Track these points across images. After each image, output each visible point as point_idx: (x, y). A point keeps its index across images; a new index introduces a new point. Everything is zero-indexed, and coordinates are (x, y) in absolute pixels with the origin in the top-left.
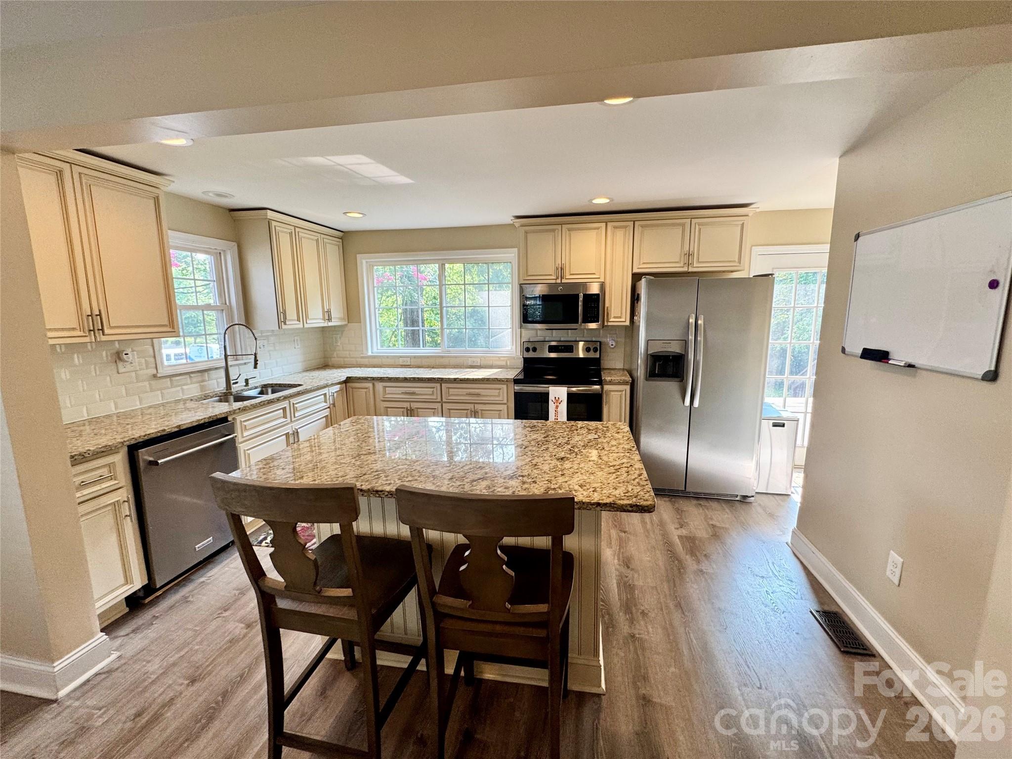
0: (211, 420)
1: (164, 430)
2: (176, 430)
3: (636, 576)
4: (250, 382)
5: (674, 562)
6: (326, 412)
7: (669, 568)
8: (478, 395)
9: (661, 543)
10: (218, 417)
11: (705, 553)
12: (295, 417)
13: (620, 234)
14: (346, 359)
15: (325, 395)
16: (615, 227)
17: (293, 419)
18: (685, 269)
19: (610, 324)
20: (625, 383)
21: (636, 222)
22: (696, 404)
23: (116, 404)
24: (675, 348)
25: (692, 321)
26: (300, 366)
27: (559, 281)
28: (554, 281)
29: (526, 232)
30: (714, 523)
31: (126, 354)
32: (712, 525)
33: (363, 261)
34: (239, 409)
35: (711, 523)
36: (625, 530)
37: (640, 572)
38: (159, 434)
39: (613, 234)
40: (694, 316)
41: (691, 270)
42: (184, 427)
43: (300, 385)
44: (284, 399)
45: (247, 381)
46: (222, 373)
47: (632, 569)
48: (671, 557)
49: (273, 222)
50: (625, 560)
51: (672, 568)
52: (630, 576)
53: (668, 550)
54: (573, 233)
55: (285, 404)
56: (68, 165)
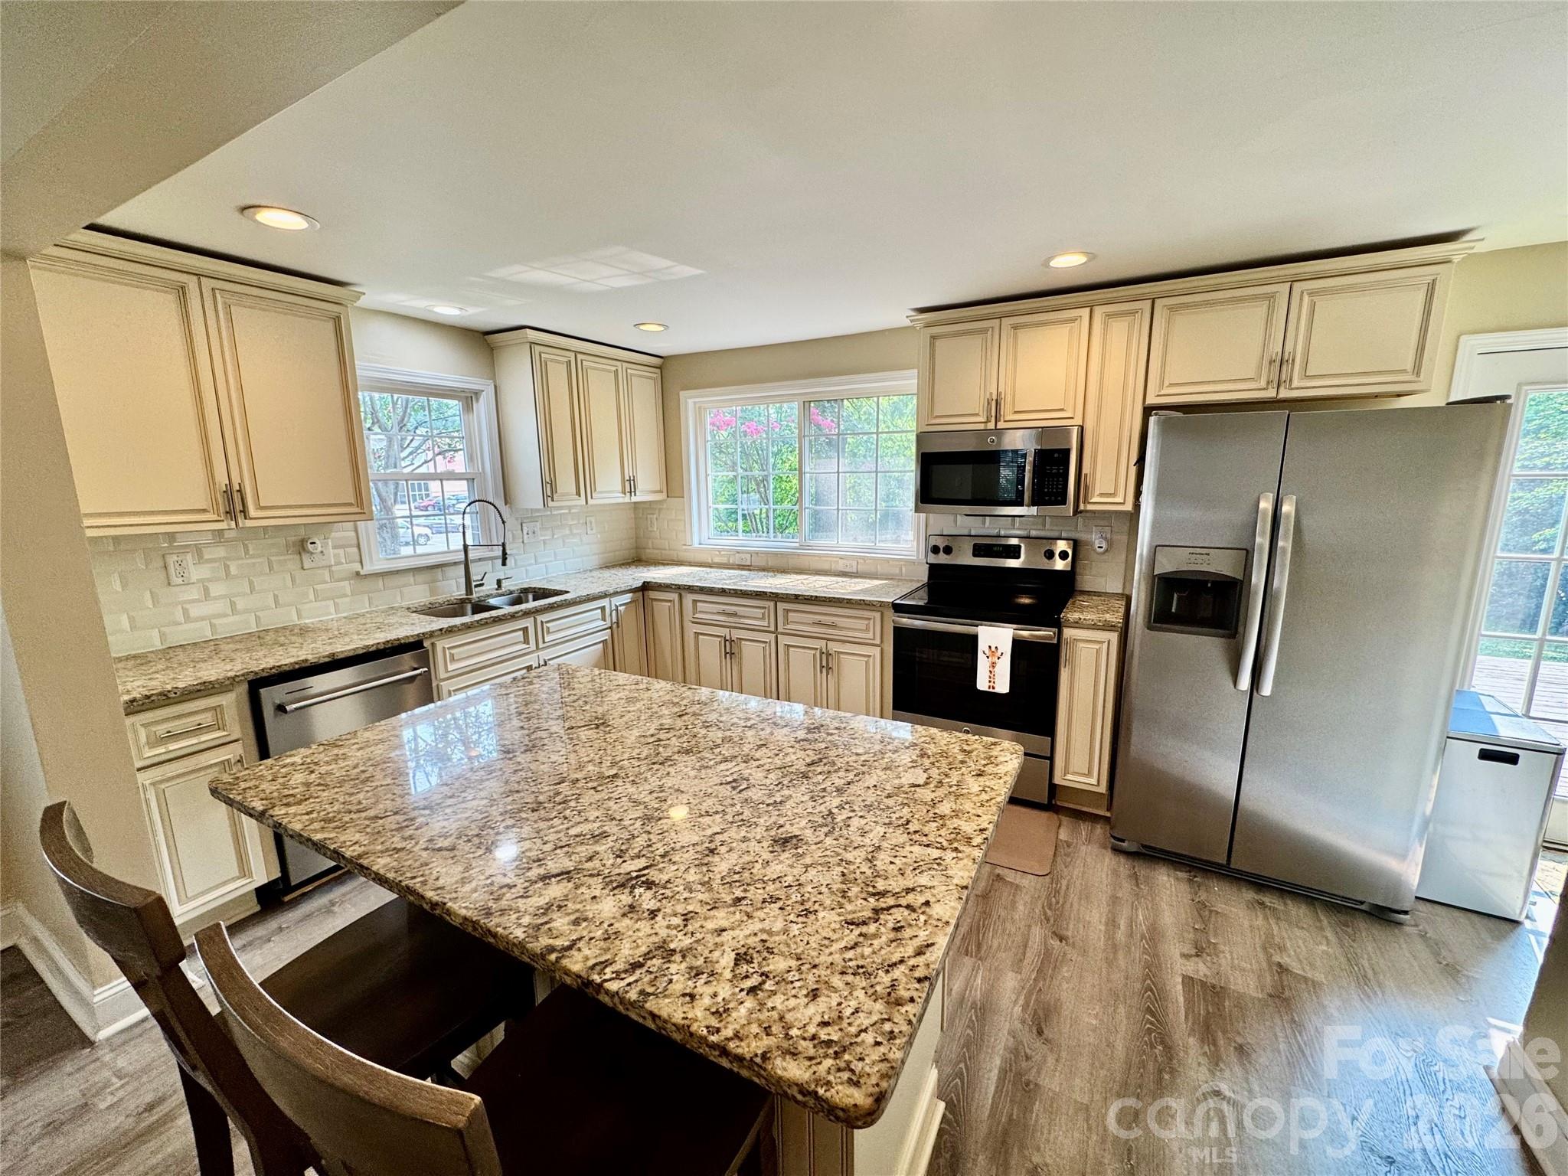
0: (390, 645)
1: (307, 660)
2: (327, 660)
3: (1051, 1060)
4: (504, 584)
5: (1153, 1047)
6: (605, 635)
7: (1135, 1060)
8: (833, 626)
9: (1138, 986)
10: (402, 641)
11: (1239, 1040)
12: (544, 642)
13: (1119, 329)
14: (663, 552)
15: (603, 609)
16: (1109, 316)
17: (541, 645)
18: (1271, 393)
19: (1090, 507)
20: (1108, 627)
21: (1157, 301)
22: (1267, 689)
23: (298, 612)
24: (1222, 565)
25: (1266, 505)
26: (594, 561)
27: (991, 425)
28: (982, 426)
29: (933, 338)
30: (1285, 960)
31: (312, 543)
32: (1280, 965)
33: (690, 402)
34: (441, 630)
35: (1277, 958)
36: (1065, 933)
37: (1064, 1054)
38: (297, 666)
39: (1106, 325)
40: (1271, 496)
41: (1284, 394)
42: (342, 656)
43: (567, 592)
44: (523, 615)
45: (499, 582)
46: (461, 569)
47: (1047, 1041)
48: (1149, 1031)
49: (536, 346)
50: (1040, 1013)
51: (1143, 1064)
52: (1038, 1058)
53: (1149, 1010)
54: (1021, 333)
55: (528, 622)
56: (195, 278)
